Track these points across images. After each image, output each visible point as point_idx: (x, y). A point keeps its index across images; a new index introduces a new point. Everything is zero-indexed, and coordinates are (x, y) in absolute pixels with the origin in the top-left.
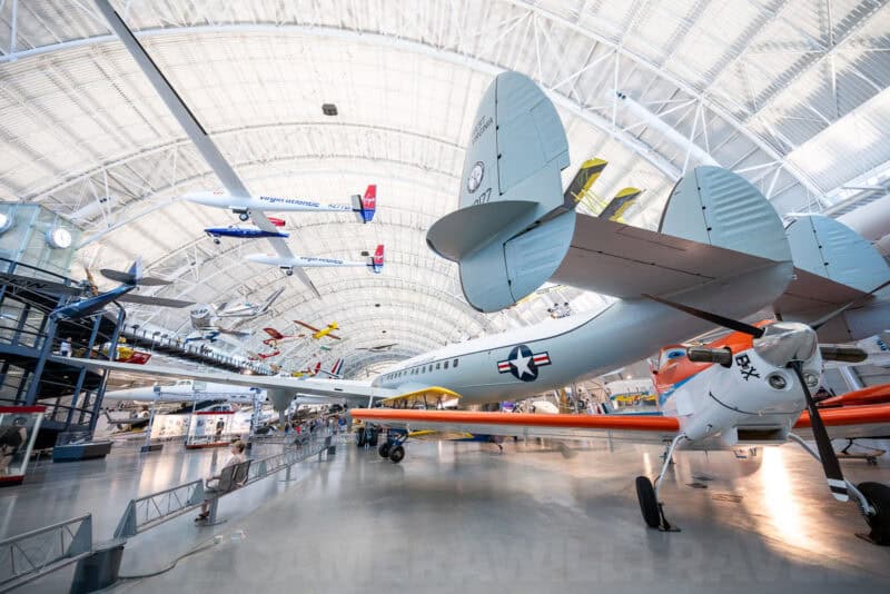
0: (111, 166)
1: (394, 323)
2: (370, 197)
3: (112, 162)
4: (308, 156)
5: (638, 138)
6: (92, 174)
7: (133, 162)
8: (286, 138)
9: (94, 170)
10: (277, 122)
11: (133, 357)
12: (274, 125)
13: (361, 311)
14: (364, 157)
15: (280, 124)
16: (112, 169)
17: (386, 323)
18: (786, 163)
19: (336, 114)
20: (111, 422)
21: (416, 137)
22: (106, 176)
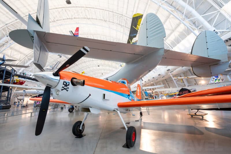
0: (8, 25)
1: (105, 71)
2: (77, 31)
3: (8, 24)
4: (68, 19)
5: (171, 5)
6: (3, 28)
7: (14, 23)
8: (59, 13)
9: (3, 27)
10: (55, 8)
11: (20, 82)
12: (54, 9)
13: (95, 68)
14: (85, 18)
15: (56, 8)
16: (8, 26)
17: (103, 71)
18: (222, 11)
19: (71, 3)
20: (18, 99)
21: (100, 10)
22: (7, 28)
